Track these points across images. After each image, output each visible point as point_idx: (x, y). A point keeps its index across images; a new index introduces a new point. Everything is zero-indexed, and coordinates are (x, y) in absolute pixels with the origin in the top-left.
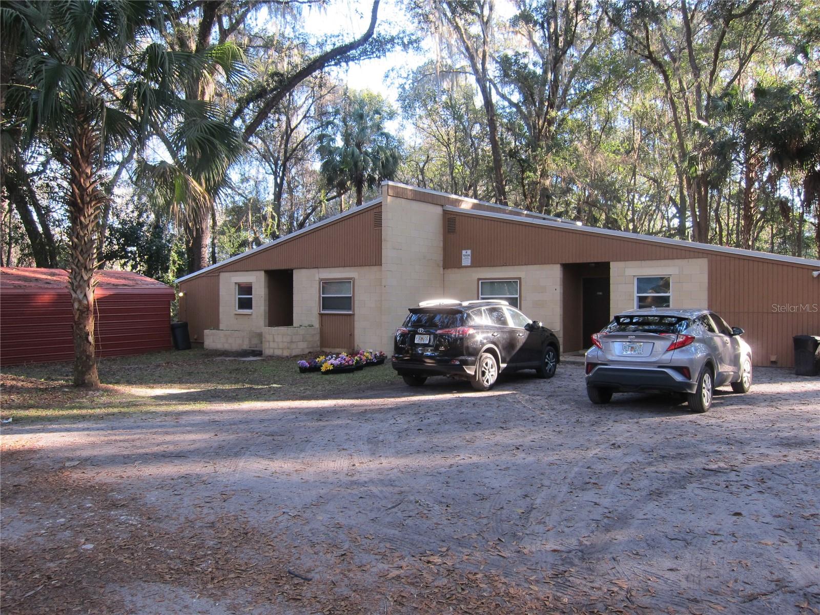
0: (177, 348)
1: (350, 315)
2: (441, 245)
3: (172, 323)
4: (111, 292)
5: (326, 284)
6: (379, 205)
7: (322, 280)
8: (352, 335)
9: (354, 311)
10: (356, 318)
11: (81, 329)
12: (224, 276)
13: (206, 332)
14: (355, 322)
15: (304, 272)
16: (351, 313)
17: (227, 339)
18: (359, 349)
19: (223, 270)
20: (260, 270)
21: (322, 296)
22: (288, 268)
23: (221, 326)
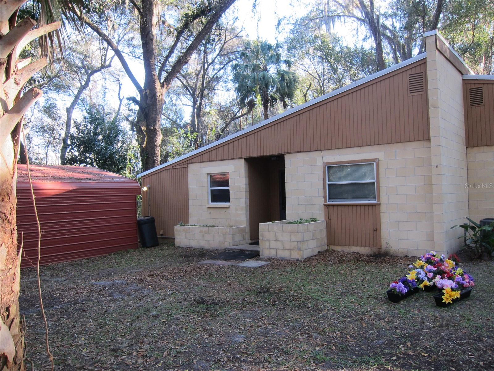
0: (145, 245)
1: (373, 205)
2: (464, 120)
3: (138, 219)
4: (74, 186)
5: (332, 169)
6: (422, 63)
7: (327, 164)
8: (377, 230)
9: (379, 200)
10: (383, 208)
12: (193, 168)
13: (177, 227)
14: (382, 214)
15: (300, 156)
16: (375, 202)
17: (203, 236)
18: (389, 248)
19: (193, 161)
20: (239, 158)
21: (328, 183)
22: (277, 153)
23: (191, 222)
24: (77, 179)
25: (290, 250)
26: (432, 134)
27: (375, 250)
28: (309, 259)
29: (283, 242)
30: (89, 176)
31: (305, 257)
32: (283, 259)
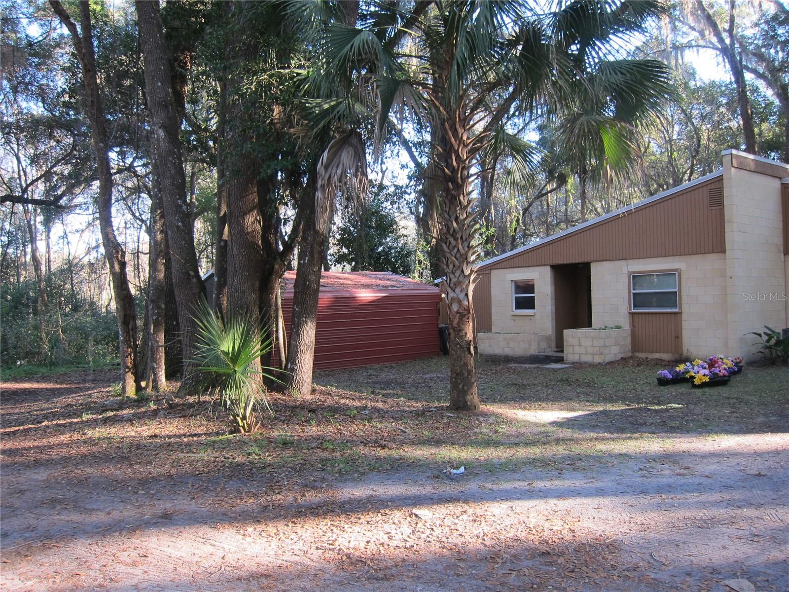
1: (675, 313)
2: (781, 225)
3: (440, 326)
4: (384, 294)
5: (636, 278)
6: (720, 179)
7: (632, 273)
8: (678, 337)
9: (680, 308)
10: (684, 317)
11: (461, 337)
12: (496, 274)
13: (480, 335)
14: (683, 322)
15: (607, 265)
16: (677, 310)
17: (508, 343)
18: (689, 354)
19: (496, 267)
20: (544, 265)
21: (633, 291)
22: (583, 261)
23: (494, 329)
24: (383, 286)
25: (593, 354)
26: (728, 246)
27: (677, 356)
28: (611, 363)
29: (586, 347)
30: (393, 283)
31: (607, 361)
32: (586, 363)
